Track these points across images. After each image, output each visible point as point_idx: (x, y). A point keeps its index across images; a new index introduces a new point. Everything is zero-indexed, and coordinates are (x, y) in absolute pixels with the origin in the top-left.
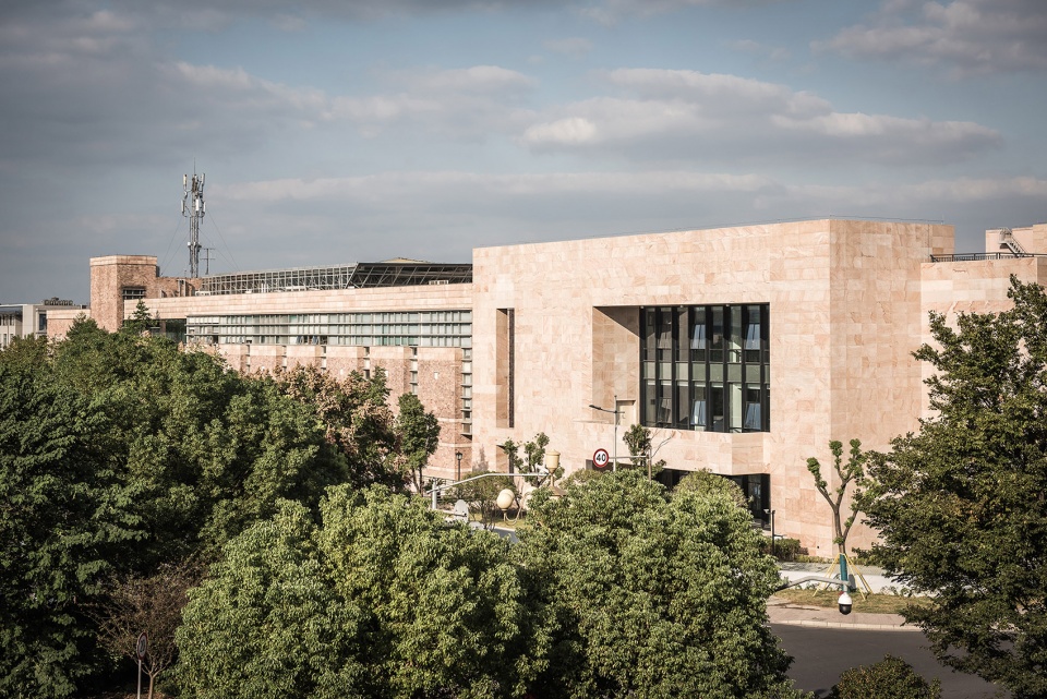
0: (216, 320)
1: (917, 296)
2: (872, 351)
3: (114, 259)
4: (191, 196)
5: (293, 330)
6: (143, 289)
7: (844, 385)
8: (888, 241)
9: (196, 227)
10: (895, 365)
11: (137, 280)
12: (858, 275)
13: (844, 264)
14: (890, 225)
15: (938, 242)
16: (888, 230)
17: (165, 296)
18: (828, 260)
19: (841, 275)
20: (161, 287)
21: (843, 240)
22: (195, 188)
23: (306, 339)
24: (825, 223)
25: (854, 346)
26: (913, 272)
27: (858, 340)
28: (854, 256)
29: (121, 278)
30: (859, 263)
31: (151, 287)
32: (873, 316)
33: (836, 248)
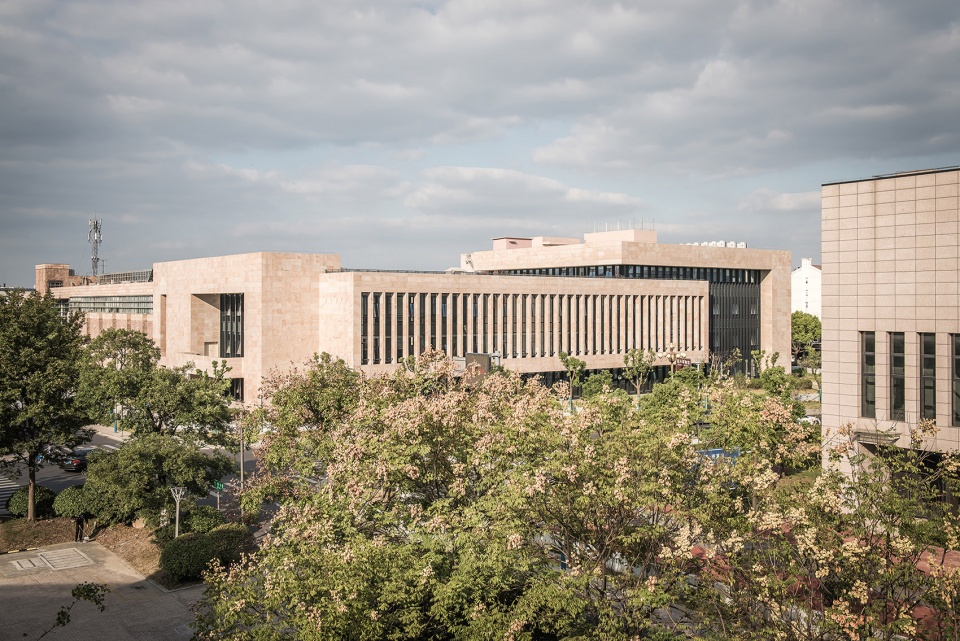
0: (80, 300)
1: (317, 290)
2: (288, 317)
3: (43, 266)
4: (93, 231)
5: (107, 305)
6: (62, 282)
7: (270, 334)
8: (298, 263)
9: (96, 249)
10: (302, 324)
11: (58, 277)
12: (280, 279)
13: (271, 274)
14: (300, 255)
15: (330, 263)
16: (299, 257)
17: (74, 285)
18: (261, 272)
19: (269, 279)
20: (72, 281)
21: (270, 262)
22: (96, 227)
23: (111, 309)
24: (260, 254)
25: (276, 315)
26: (315, 278)
27: (279, 311)
28: (277, 270)
29: (48, 276)
30: (280, 273)
31: (66, 281)
32: (289, 300)
33: (266, 267)
